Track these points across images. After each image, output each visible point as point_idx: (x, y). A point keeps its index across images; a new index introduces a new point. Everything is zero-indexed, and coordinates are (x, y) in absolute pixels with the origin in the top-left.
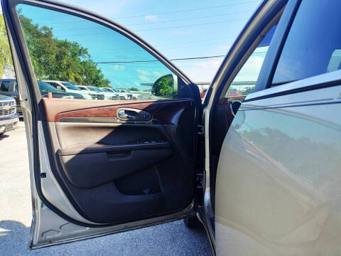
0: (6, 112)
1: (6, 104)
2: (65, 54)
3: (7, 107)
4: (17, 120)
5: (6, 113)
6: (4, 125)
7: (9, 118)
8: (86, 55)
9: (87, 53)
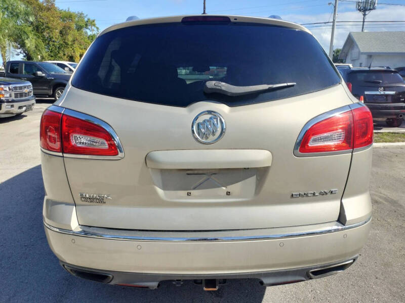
0: (26, 94)
1: (25, 87)
2: (69, 28)
3: (26, 90)
4: (34, 101)
5: (26, 96)
6: (25, 106)
7: (28, 100)
8: (93, 28)
9: (94, 25)
